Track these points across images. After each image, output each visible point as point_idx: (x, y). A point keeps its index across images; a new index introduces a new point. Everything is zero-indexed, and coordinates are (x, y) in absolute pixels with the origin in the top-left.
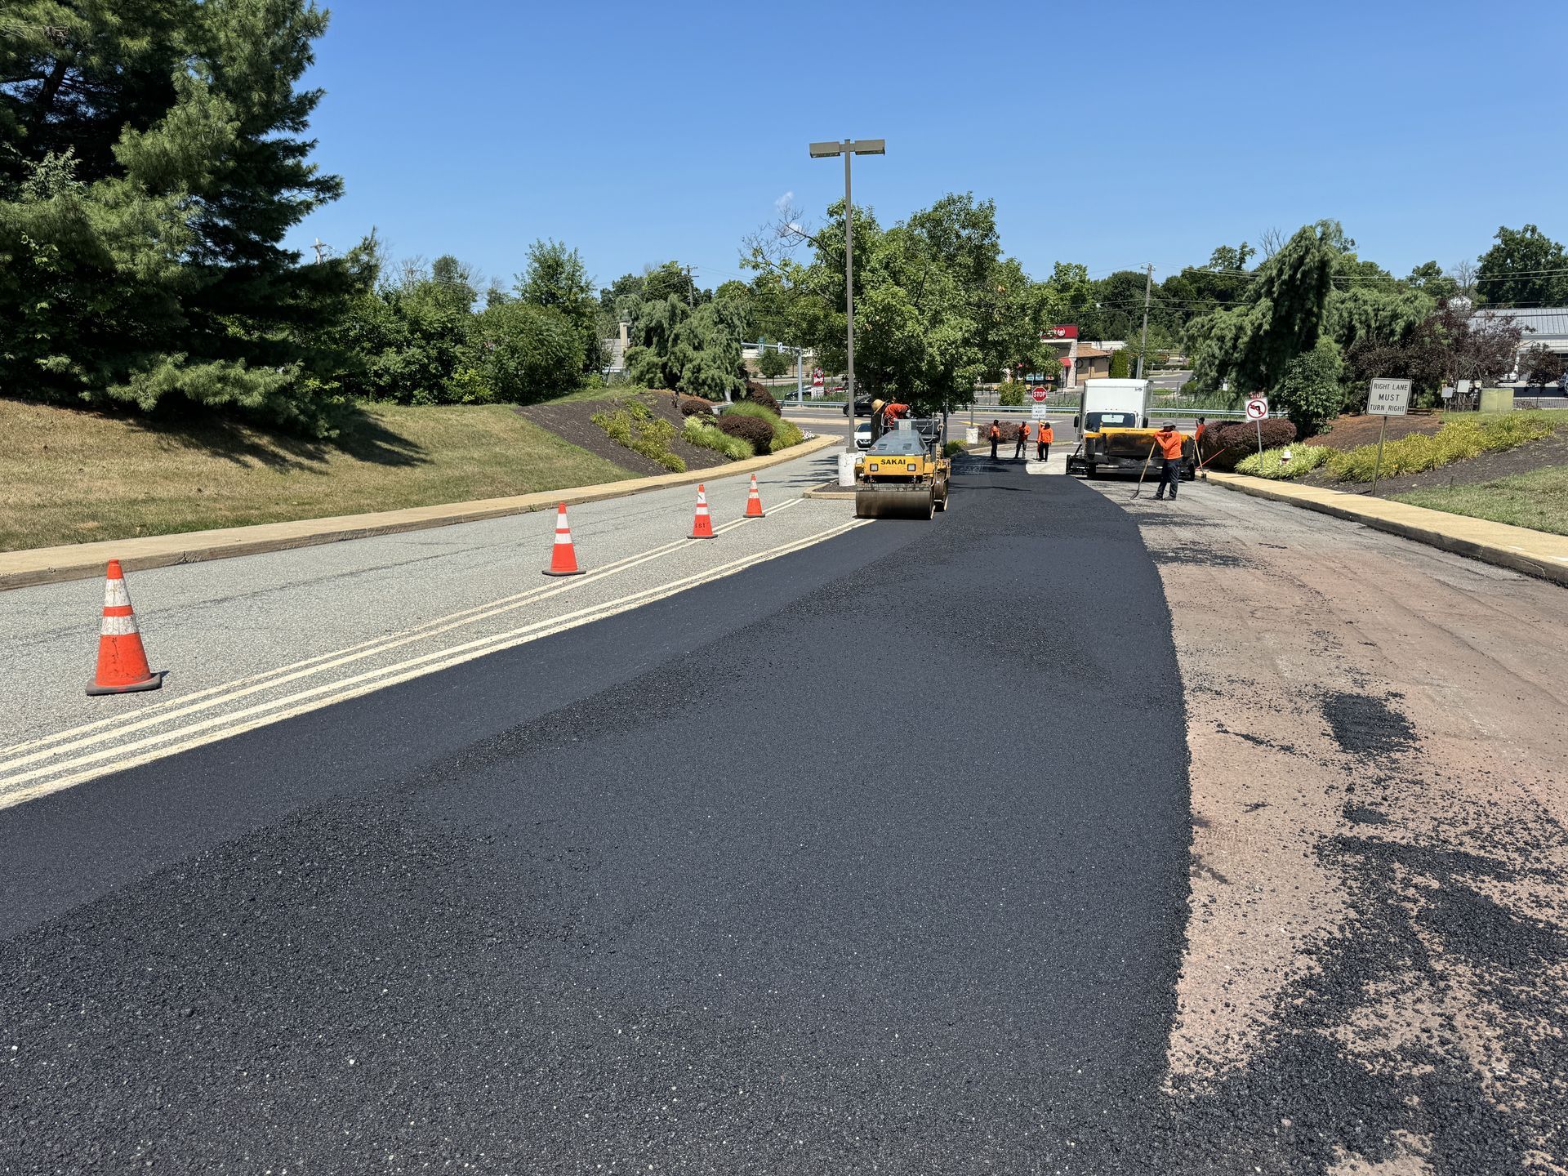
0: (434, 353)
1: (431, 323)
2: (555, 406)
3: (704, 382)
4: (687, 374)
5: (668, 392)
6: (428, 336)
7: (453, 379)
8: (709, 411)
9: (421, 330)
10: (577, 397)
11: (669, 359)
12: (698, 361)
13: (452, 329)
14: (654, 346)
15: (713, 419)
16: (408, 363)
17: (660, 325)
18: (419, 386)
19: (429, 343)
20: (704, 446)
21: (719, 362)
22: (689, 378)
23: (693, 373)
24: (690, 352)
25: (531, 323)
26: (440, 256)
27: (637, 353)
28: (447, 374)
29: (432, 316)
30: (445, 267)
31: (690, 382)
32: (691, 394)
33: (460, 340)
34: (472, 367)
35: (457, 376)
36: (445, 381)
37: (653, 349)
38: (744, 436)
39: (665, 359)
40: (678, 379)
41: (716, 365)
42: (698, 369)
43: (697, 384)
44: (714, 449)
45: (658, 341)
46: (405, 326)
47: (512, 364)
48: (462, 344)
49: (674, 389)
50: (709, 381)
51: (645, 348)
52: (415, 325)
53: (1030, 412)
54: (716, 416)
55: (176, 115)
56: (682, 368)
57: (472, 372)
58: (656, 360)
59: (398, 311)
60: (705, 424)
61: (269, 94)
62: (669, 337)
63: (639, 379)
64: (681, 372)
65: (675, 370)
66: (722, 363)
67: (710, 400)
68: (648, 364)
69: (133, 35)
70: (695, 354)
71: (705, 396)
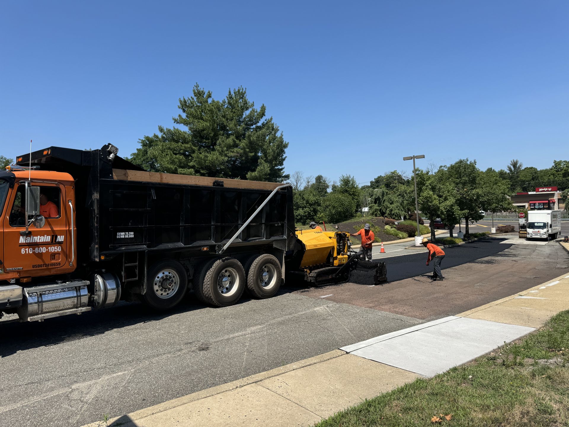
0: (312, 209)
1: (311, 201)
2: (343, 224)
3: (393, 214)
4: (388, 212)
5: (382, 217)
6: (311, 205)
7: (317, 216)
8: (394, 224)
9: (309, 203)
10: (353, 220)
11: (382, 207)
12: (391, 208)
13: (317, 202)
14: (377, 204)
15: (395, 226)
16: (305, 212)
17: (379, 197)
18: (308, 218)
19: (311, 207)
20: (390, 234)
21: (399, 208)
22: (388, 213)
23: (390, 211)
24: (389, 205)
25: (339, 199)
26: (317, 175)
27: (372, 206)
28: (316, 215)
29: (312, 199)
30: (319, 178)
31: (389, 214)
32: (389, 218)
33: (319, 205)
34: (323, 213)
35: (318, 215)
36: (315, 217)
37: (377, 205)
38: (405, 231)
39: (381, 207)
40: (385, 213)
41: (397, 209)
42: (391, 210)
43: (391, 215)
44: (394, 235)
45: (379, 202)
46: (305, 202)
47: (334, 211)
48: (320, 206)
49: (383, 217)
50: (395, 214)
51: (375, 204)
52: (307, 202)
53: (519, 220)
54: (396, 225)
55: (259, 168)
56: (386, 210)
57: (322, 214)
58: (378, 208)
59: (303, 198)
60: (391, 227)
61: (276, 162)
62: (382, 200)
63: (373, 214)
64: (386, 211)
65: (384, 211)
66: (400, 208)
67: (396, 220)
68: (375, 209)
69: (251, 153)
70: (391, 206)
71: (394, 219)
